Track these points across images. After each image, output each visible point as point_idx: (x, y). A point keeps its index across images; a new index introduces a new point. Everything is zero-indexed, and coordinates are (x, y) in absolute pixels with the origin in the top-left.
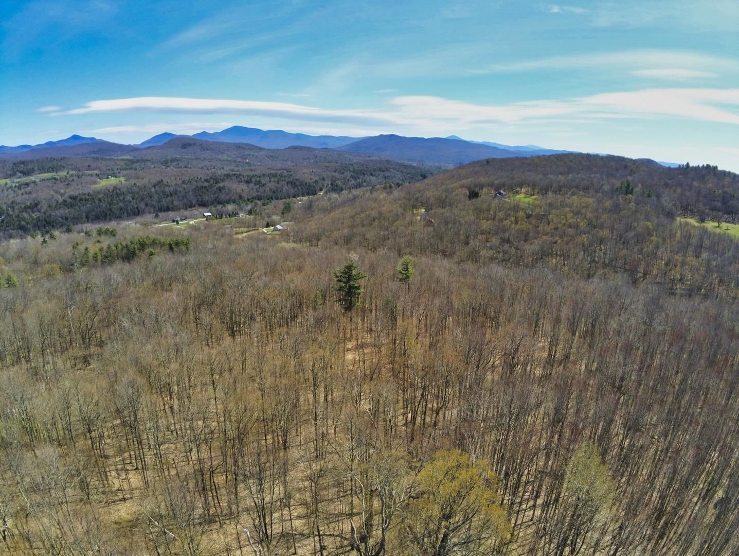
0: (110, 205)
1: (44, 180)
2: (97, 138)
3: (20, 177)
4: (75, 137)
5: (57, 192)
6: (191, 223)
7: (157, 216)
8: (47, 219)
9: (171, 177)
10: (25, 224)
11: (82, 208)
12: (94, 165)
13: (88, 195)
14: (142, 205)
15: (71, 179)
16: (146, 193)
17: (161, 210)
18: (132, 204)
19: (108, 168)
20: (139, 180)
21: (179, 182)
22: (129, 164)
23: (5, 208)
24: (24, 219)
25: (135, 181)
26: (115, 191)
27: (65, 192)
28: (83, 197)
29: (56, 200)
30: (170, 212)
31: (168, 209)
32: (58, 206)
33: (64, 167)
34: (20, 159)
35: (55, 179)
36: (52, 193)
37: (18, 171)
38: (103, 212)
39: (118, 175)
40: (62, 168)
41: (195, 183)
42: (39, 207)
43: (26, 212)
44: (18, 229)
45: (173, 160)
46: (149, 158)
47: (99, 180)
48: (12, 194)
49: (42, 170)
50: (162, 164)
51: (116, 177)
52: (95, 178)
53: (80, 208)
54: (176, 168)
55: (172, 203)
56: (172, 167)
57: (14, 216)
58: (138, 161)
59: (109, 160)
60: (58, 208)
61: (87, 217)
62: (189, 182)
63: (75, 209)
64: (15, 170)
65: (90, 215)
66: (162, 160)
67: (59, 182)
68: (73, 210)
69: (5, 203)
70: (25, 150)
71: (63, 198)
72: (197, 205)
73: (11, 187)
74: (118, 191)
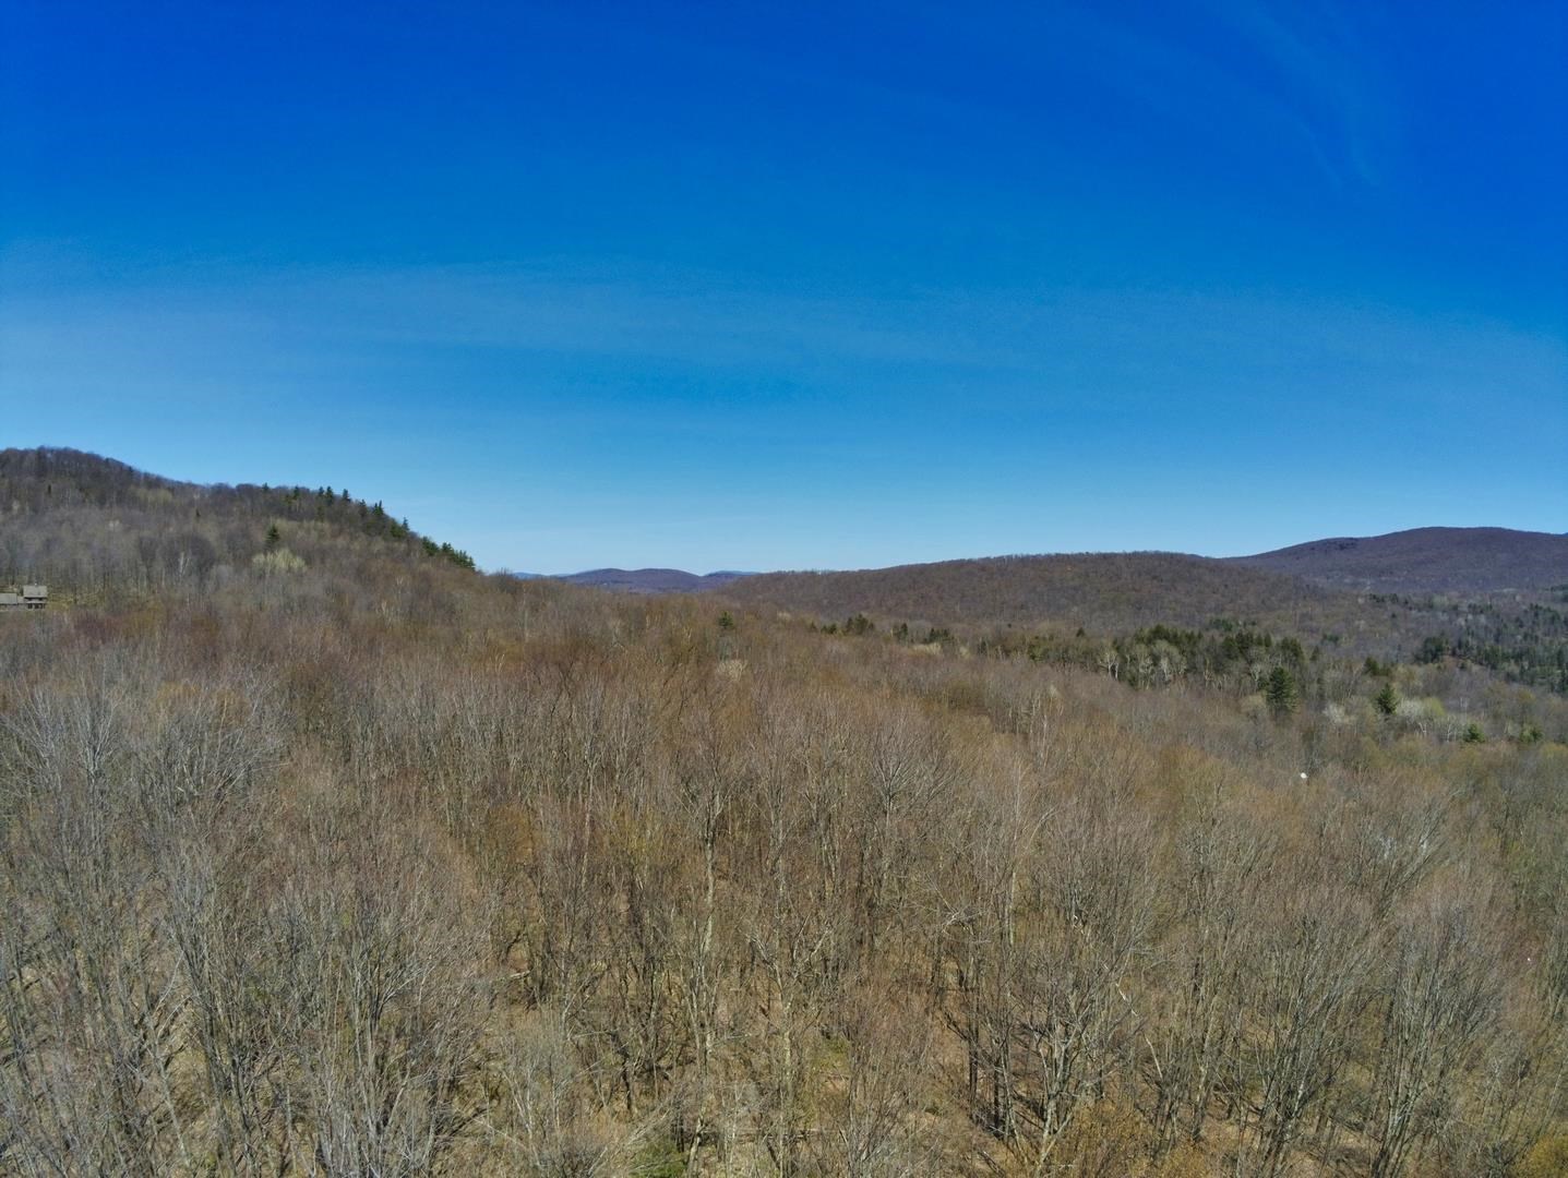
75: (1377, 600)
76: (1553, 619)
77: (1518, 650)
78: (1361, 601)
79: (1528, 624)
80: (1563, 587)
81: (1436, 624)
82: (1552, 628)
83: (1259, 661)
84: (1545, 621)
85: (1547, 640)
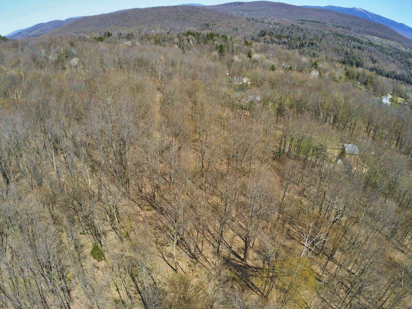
75: (248, 19)
76: (298, 29)
78: (244, 19)
79: (290, 29)
80: (302, 20)
81: (264, 27)
82: (297, 31)
83: (216, 40)
84: (295, 29)
85: (296, 34)
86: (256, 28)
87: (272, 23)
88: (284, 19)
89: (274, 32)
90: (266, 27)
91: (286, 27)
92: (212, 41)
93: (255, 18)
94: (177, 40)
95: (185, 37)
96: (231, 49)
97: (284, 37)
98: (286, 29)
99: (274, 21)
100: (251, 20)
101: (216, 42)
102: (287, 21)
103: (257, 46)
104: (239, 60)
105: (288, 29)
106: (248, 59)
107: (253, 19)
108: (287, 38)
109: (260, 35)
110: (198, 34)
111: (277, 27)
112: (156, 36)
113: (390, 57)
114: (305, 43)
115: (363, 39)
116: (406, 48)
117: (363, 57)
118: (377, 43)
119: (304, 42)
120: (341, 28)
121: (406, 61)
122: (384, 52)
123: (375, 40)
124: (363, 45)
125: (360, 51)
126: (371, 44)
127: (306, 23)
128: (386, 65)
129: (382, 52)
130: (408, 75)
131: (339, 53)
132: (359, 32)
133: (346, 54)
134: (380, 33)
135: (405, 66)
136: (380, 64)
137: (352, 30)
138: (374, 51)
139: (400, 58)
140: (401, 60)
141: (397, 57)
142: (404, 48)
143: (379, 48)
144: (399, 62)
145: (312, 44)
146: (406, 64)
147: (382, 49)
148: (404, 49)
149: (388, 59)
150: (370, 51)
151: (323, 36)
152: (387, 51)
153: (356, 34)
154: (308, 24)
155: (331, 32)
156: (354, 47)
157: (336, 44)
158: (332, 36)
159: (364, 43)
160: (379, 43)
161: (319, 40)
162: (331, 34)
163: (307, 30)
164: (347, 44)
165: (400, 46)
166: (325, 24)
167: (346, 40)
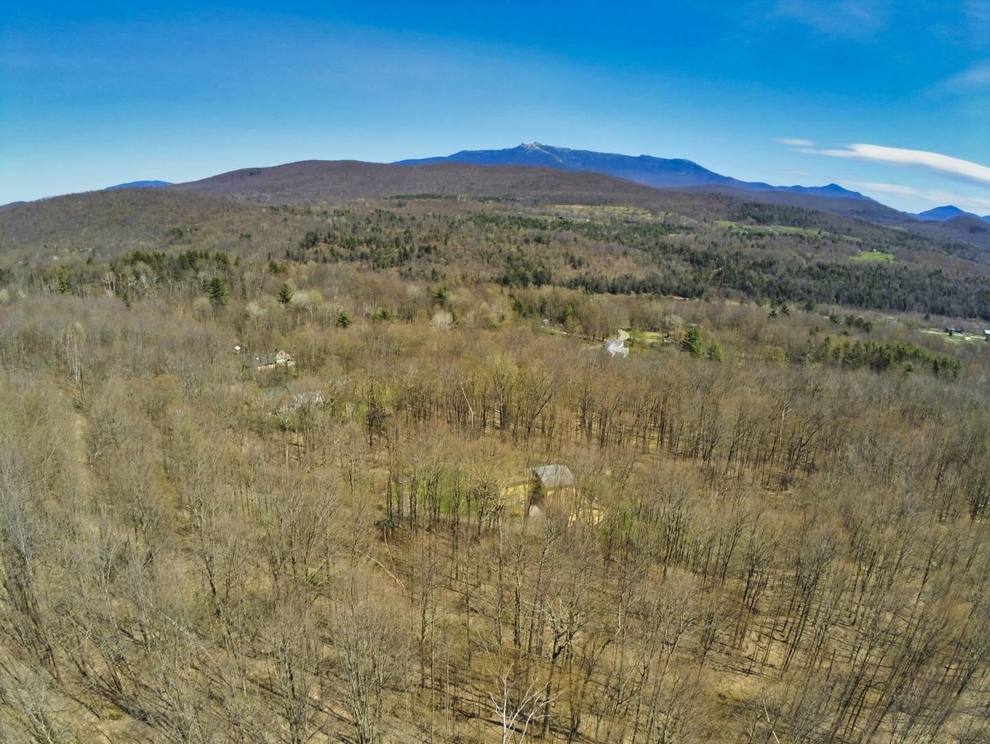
0: (870, 287)
1: (786, 235)
2: (864, 194)
3: (751, 224)
4: (834, 187)
5: (802, 255)
6: (968, 338)
7: (927, 318)
8: (783, 288)
9: (952, 267)
10: (751, 285)
11: (832, 283)
12: (855, 229)
13: (843, 268)
14: (911, 298)
15: (823, 241)
16: (918, 282)
17: (934, 310)
18: (899, 293)
19: (875, 237)
20: (913, 263)
21: (962, 279)
22: (902, 239)
23: (725, 258)
24: (750, 278)
25: (906, 264)
26: (878, 271)
27: (813, 257)
28: (836, 269)
29: (798, 263)
30: (944, 317)
31: (942, 312)
32: (800, 272)
33: (815, 223)
34: (753, 199)
35: (801, 236)
36: (794, 253)
37: (749, 214)
38: (860, 295)
39: (886, 250)
40: (813, 224)
41: (980, 284)
42: (774, 268)
43: (755, 270)
44: (739, 289)
45: (957, 246)
46: (928, 237)
47: (860, 251)
48: (737, 244)
49: (785, 221)
50: (943, 248)
51: (883, 252)
52: (854, 247)
53: (829, 282)
54: (960, 257)
55: (949, 306)
56: (954, 255)
57: (736, 272)
58: (913, 237)
59: (878, 227)
60: (800, 275)
61: (837, 297)
62: (974, 281)
63: (823, 282)
64: (746, 213)
65: (841, 295)
66: (944, 242)
67: (806, 241)
68: (820, 283)
69: (726, 252)
70: (764, 190)
71: (810, 264)
72: (978, 317)
73: (737, 234)
74: (883, 272)
75: (274, 210)
76: (391, 219)
77: (368, 238)
78: (264, 210)
79: (374, 221)
80: (398, 197)
81: (312, 224)
82: (391, 224)
83: (203, 269)
84: (386, 219)
85: (388, 231)
86: (295, 228)
87: (331, 212)
88: (358, 200)
89: (338, 234)
90: (318, 222)
91: (364, 218)
92: (191, 272)
93: (289, 205)
94: (109, 276)
95: (129, 266)
96: (238, 285)
97: (360, 243)
98: (363, 224)
99: (335, 207)
100: (281, 211)
101: (202, 274)
102: (365, 204)
103: (299, 272)
104: (261, 313)
105: (370, 223)
106: (282, 306)
107: (286, 208)
108: (367, 245)
109: (305, 243)
110: (157, 256)
111: (343, 219)
112: (62, 271)
113: (615, 244)
114: (412, 251)
115: (546, 217)
116: (654, 213)
117: (548, 258)
118: (579, 220)
119: (408, 248)
120: (491, 202)
121: (657, 244)
122: (599, 237)
123: (576, 212)
124: (547, 232)
125: (540, 246)
126: (565, 225)
127: (409, 202)
128: (606, 267)
129: (595, 237)
130: (665, 276)
131: (491, 260)
132: (535, 203)
133: (509, 259)
134: (587, 194)
135: (654, 257)
136: (590, 266)
137: (519, 201)
138: (575, 240)
139: (640, 239)
140: (643, 244)
141: (632, 241)
142: (649, 215)
143: (586, 230)
144: (638, 251)
145: (428, 250)
146: (657, 250)
147: (592, 231)
148: (649, 217)
149: (610, 250)
150: (564, 242)
151: (451, 227)
152: (605, 233)
153: (527, 209)
154: (413, 204)
155: (468, 216)
156: (527, 241)
157: (483, 242)
158: (471, 224)
159: (549, 227)
160: (586, 218)
161: (444, 238)
162: (470, 219)
163: (413, 218)
164: (508, 238)
165: (639, 212)
166: (454, 197)
167: (505, 227)
